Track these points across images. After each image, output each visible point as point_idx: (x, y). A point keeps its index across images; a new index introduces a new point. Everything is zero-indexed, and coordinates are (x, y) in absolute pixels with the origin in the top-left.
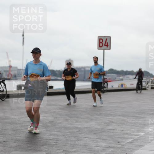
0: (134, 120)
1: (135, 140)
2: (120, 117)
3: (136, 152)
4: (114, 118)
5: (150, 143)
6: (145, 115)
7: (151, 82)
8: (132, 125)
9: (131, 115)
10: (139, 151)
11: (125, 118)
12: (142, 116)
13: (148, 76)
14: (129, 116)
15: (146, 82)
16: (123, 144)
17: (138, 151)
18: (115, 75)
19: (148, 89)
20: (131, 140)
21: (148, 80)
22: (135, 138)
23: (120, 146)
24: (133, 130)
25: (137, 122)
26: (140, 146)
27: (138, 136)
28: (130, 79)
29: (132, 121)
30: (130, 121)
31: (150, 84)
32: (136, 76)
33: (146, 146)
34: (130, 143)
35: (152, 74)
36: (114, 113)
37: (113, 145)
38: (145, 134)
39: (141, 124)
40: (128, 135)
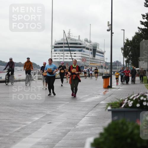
0: (22, 109)
1: (22, 128)
2: (8, 107)
3: (24, 140)
4: (2, 108)
5: (37, 131)
6: (31, 105)
7: (37, 73)
8: (20, 114)
9: (19, 105)
10: (27, 139)
11: (13, 108)
12: (29, 106)
13: (35, 68)
14: (17, 106)
15: (34, 73)
16: (10, 132)
17: (25, 139)
18: (3, 66)
19: (35, 80)
20: (19, 129)
21: (35, 71)
22: (22, 127)
23: (7, 135)
24: (21, 119)
25: (24, 111)
26: (27, 134)
27: (26, 124)
28: (18, 71)
29: (20, 110)
30: (18, 111)
31: (37, 75)
32: (7, 67)
33: (33, 134)
34: (18, 131)
35: (39, 66)
36: (2, 103)
37: (2, 134)
38: (32, 123)
39: (28, 113)
40: (16, 124)
